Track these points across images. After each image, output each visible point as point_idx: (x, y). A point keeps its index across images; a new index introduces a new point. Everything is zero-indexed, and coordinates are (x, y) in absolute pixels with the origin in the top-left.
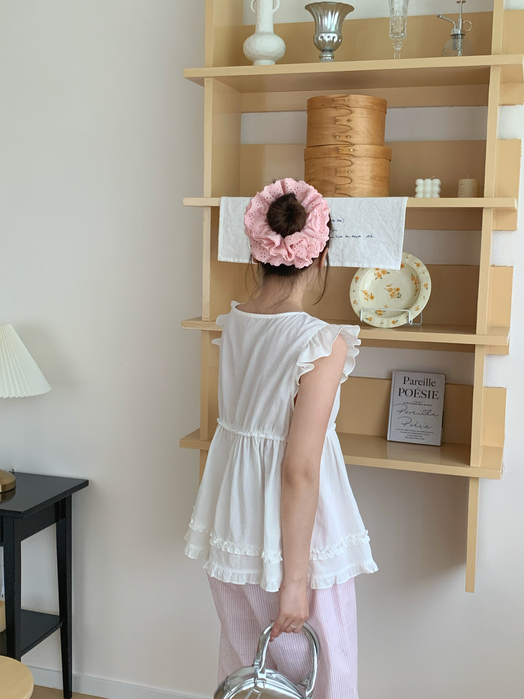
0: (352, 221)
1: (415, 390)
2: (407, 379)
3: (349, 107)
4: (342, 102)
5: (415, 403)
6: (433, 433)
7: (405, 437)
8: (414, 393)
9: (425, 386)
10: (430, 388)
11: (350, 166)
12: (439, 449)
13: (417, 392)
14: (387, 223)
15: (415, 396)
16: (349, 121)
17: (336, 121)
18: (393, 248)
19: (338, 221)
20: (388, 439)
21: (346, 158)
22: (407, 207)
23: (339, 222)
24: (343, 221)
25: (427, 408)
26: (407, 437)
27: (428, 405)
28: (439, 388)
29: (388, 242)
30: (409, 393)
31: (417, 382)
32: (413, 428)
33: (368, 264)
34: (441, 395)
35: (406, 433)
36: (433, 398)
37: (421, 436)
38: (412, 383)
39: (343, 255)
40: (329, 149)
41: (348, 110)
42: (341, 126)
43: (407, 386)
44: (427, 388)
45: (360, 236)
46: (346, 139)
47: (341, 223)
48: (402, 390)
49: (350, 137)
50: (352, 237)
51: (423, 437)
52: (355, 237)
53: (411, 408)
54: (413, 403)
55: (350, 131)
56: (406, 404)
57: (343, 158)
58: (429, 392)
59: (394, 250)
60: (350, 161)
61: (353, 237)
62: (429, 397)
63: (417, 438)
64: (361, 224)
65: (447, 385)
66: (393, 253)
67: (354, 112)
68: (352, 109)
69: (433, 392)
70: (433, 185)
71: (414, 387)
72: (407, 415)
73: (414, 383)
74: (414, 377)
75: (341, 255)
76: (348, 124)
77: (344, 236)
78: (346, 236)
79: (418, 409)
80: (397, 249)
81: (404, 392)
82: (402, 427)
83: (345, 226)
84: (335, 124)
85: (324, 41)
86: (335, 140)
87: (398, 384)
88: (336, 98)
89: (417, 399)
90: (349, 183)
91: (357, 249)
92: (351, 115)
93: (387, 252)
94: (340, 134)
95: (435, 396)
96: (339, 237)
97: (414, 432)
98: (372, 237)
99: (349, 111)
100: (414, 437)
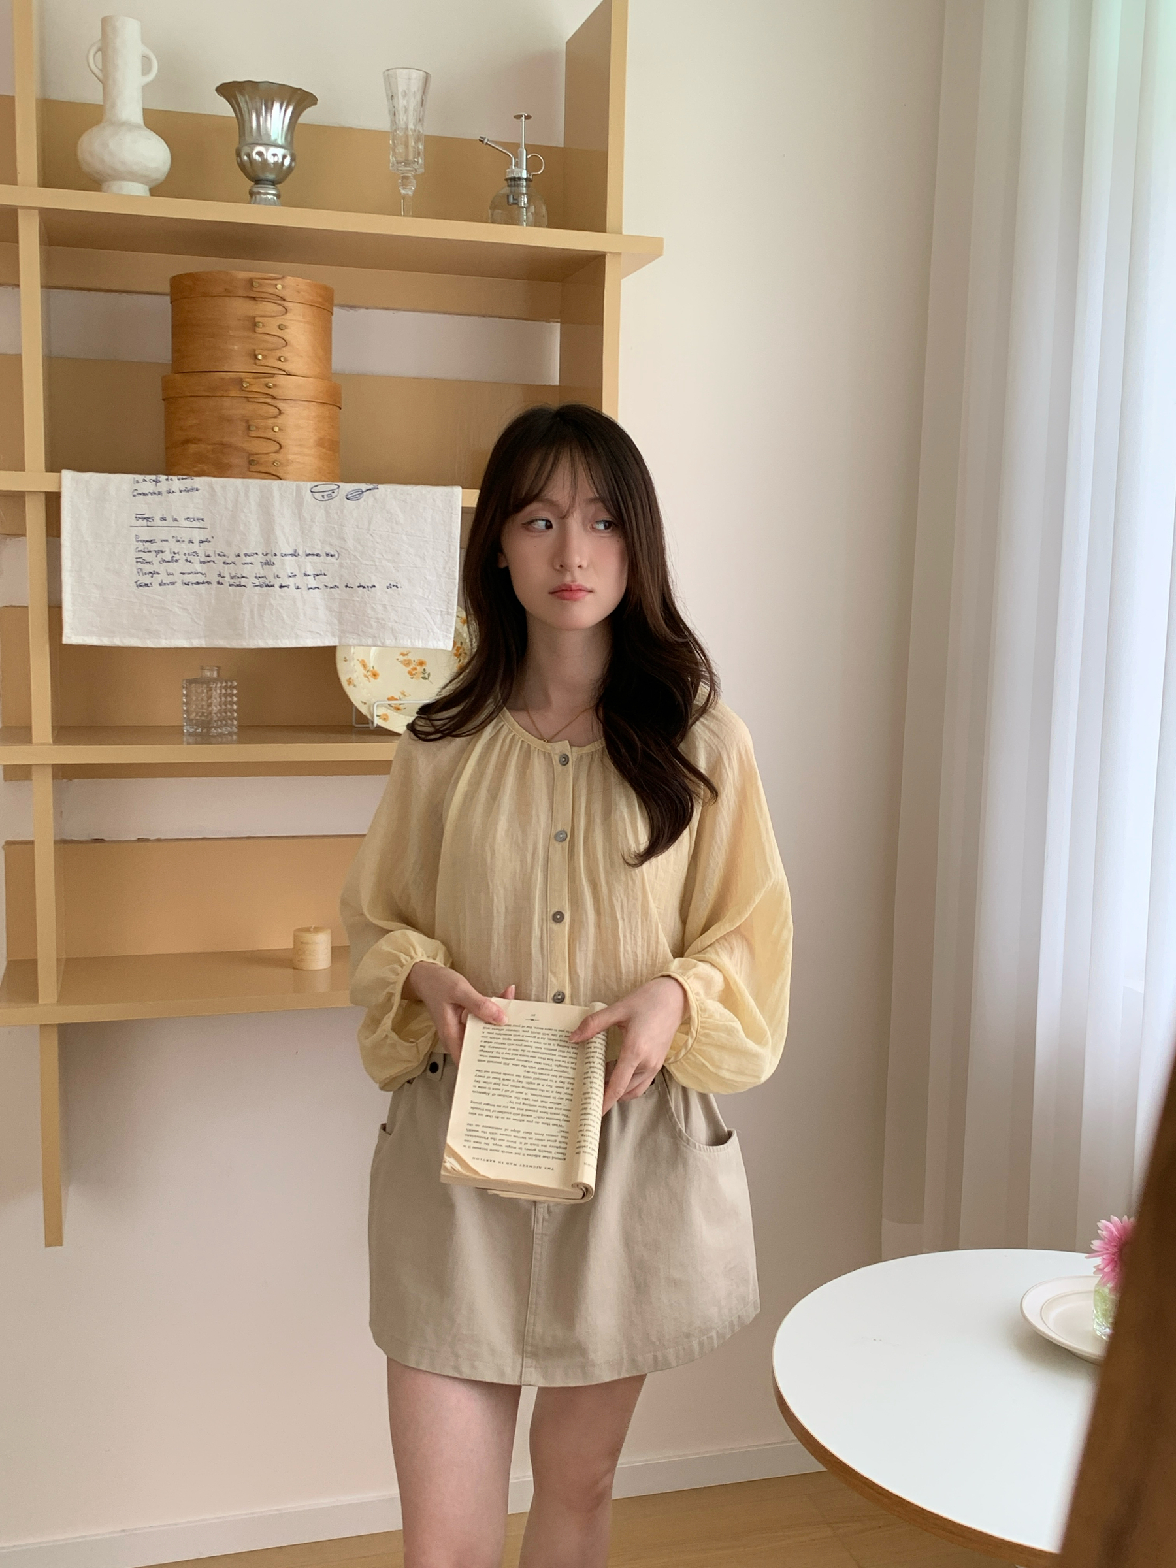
0: (355, 556)
3: (284, 300)
4: (271, 290)
11: (275, 417)
14: (425, 560)
16: (280, 327)
17: (255, 325)
18: (438, 609)
19: (327, 555)
23: (330, 558)
24: (337, 556)
29: (428, 597)
33: (394, 640)
39: (342, 623)
41: (279, 305)
42: (266, 337)
45: (374, 586)
46: (278, 364)
47: (333, 559)
49: (286, 360)
50: (358, 587)
52: (364, 587)
55: (284, 349)
59: (439, 613)
60: (276, 407)
61: (361, 588)
64: (374, 561)
66: (438, 618)
67: (291, 309)
68: (288, 305)
75: (338, 622)
76: (280, 333)
78: (347, 587)
80: (445, 610)
83: (341, 565)
84: (255, 332)
86: (256, 364)
88: (260, 280)
90: (277, 452)
91: (369, 611)
92: (285, 317)
93: (428, 615)
94: (265, 353)
96: (331, 588)
98: (397, 587)
99: (280, 308)
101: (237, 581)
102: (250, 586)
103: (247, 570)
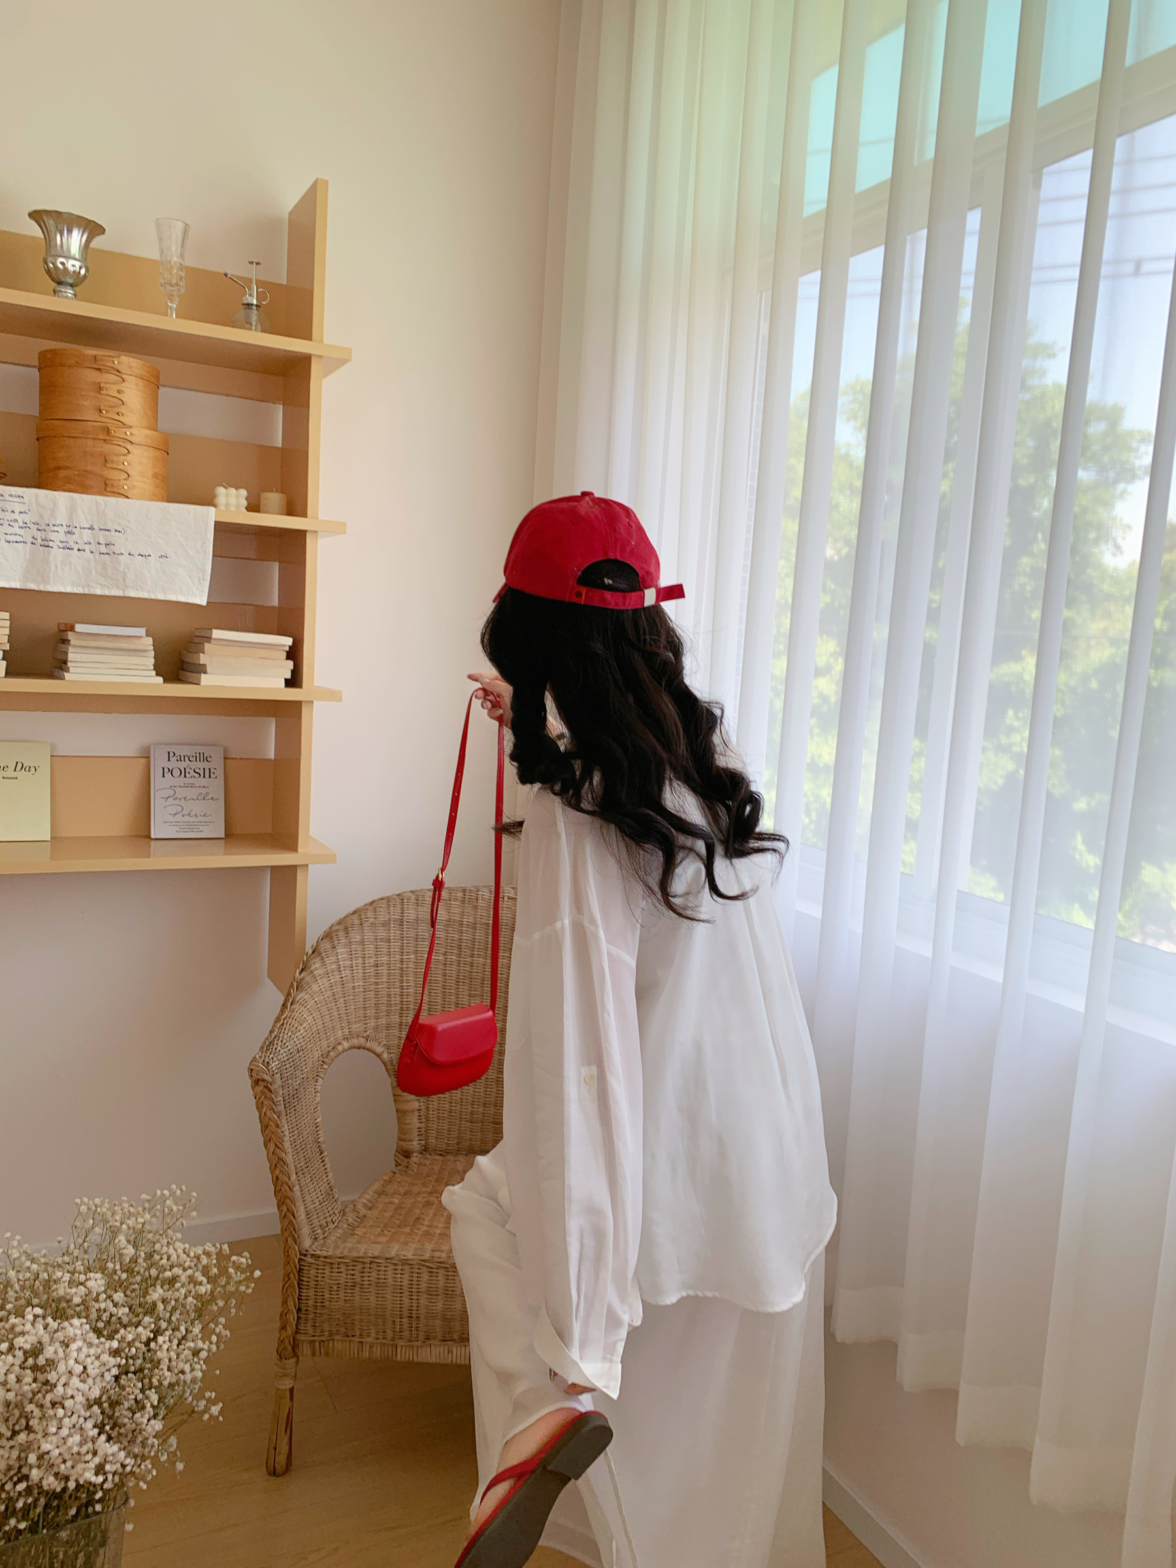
0: (137, 533)
1: (185, 769)
2: (172, 754)
3: (119, 372)
4: (111, 365)
5: (186, 785)
6: (213, 822)
7: (177, 831)
8: (183, 773)
9: (198, 762)
10: (205, 765)
11: (126, 455)
12: (223, 841)
13: (187, 771)
14: (188, 540)
15: (185, 776)
16: (119, 392)
17: (100, 388)
18: (196, 575)
19: (116, 531)
20: (153, 837)
21: (120, 443)
22: (215, 522)
23: (118, 532)
24: (123, 531)
25: (204, 791)
26: (179, 832)
27: (204, 787)
28: (217, 763)
29: (189, 565)
30: (176, 773)
31: (186, 758)
32: (187, 818)
33: (163, 595)
34: (220, 772)
35: (176, 825)
36: (210, 777)
37: (198, 828)
38: (179, 760)
39: (124, 580)
40: (93, 426)
41: (117, 376)
42: (108, 398)
43: (173, 764)
44: (202, 765)
45: (150, 555)
46: (117, 417)
47: (120, 534)
48: (166, 770)
49: (123, 415)
50: (138, 555)
51: (201, 828)
52: (142, 556)
53: (180, 793)
54: (182, 785)
55: (122, 407)
56: (173, 788)
57: (115, 443)
58: (204, 769)
59: (198, 578)
60: (126, 448)
61: (140, 556)
62: (204, 777)
63: (193, 831)
64: (151, 538)
65: (227, 761)
66: (196, 582)
67: (126, 380)
68: (124, 376)
69: (210, 769)
70: (237, 497)
71: (182, 765)
72: (177, 802)
73: (182, 759)
74: (181, 751)
75: (121, 579)
76: (118, 396)
77: (126, 554)
78: (130, 554)
79: (192, 793)
80: (201, 574)
81: (170, 773)
82: (171, 819)
83: (126, 539)
84: (100, 393)
85: (66, 269)
86: (100, 416)
87: (159, 761)
88: (102, 358)
89: (188, 781)
90: (126, 479)
91: (146, 573)
92: (122, 385)
93: (189, 579)
94: (107, 409)
95: (212, 774)
96: (118, 554)
97: (189, 824)
98: (167, 557)
99: (119, 378)
100: (189, 830)
101: (46, 544)
102: (55, 547)
103: (53, 536)
